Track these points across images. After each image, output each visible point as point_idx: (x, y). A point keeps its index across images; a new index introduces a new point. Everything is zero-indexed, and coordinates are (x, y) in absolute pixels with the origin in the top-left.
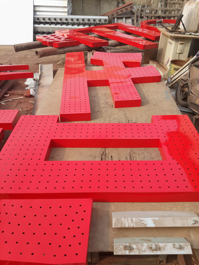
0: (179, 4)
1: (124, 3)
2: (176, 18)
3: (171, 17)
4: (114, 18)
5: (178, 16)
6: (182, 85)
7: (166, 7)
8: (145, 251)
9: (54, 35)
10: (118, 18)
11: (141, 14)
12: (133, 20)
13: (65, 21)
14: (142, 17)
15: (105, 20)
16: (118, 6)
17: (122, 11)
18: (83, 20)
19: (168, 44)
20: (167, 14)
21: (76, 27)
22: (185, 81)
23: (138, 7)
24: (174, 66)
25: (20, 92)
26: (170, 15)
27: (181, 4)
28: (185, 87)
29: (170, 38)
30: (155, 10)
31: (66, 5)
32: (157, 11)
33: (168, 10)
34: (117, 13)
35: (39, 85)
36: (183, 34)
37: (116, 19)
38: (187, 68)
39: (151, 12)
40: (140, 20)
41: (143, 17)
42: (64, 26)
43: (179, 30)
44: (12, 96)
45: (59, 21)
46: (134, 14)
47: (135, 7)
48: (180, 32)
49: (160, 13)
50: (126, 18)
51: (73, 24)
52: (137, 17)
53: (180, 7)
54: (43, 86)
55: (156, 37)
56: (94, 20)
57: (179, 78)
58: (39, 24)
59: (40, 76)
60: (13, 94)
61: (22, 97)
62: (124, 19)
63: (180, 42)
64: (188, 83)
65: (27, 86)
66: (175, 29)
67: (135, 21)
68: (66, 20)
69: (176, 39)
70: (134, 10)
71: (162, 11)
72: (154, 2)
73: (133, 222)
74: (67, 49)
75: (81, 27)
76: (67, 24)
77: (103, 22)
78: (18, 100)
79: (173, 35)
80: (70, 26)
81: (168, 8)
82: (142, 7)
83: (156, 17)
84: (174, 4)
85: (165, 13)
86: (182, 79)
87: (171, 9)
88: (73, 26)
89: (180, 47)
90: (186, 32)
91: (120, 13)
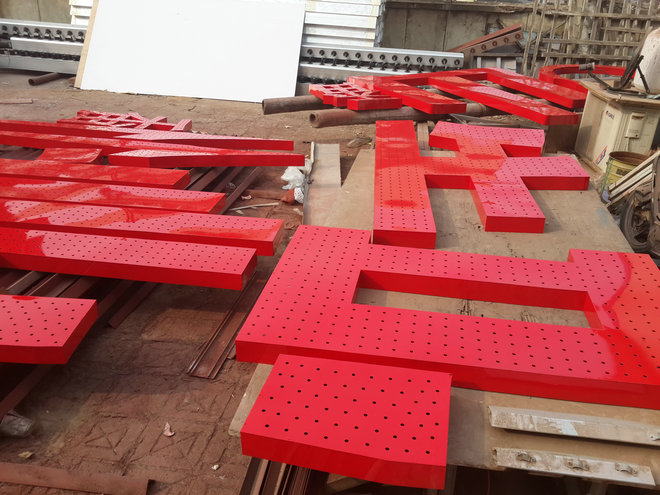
0: (633, 34)
1: (501, 27)
2: (624, 65)
3: (612, 61)
4: (475, 58)
5: (628, 61)
6: (637, 205)
7: (601, 38)
8: (558, 468)
9: (347, 86)
10: (484, 58)
11: (539, 52)
12: (519, 65)
13: (366, 59)
14: (540, 59)
15: (457, 61)
16: (487, 33)
17: (495, 43)
18: (407, 58)
19: (605, 116)
20: (602, 54)
21: (389, 72)
22: (644, 196)
23: (533, 36)
24: (617, 164)
25: (273, 193)
26: (609, 57)
27: (637, 35)
28: (644, 210)
29: (610, 105)
30: (574, 46)
31: (374, 27)
32: (577, 46)
33: (605, 46)
34: (484, 47)
35: (310, 183)
36: (640, 96)
37: (479, 60)
38: (650, 168)
39: (563, 49)
40: (536, 64)
41: (544, 59)
42: (364, 69)
43: (632, 89)
44: (256, 200)
45: (355, 59)
46: (523, 51)
47: (526, 36)
48: (635, 94)
49: (584, 52)
50: (504, 59)
51: (384, 66)
52: (530, 57)
53: (634, 40)
54: (319, 186)
55: (575, 101)
56: (432, 60)
57: (630, 191)
58: (310, 63)
59: (313, 165)
60: (259, 197)
61: (277, 204)
62: (499, 60)
63: (633, 114)
64: (650, 201)
65: (286, 183)
66: (624, 86)
67: (525, 65)
68: (371, 56)
69: (625, 107)
70: (522, 43)
71: (590, 47)
72: (571, 28)
73: (532, 423)
74: (373, 115)
75: (401, 73)
76: (372, 65)
77: (451, 64)
78: (269, 209)
79: (618, 97)
80: (377, 71)
81: (605, 41)
82: (542, 37)
83: (574, 61)
84: (620, 33)
85: (598, 52)
86: (637, 192)
87: (613, 43)
88: (383, 69)
89: (632, 124)
90: (649, 93)
91: (490, 46)
